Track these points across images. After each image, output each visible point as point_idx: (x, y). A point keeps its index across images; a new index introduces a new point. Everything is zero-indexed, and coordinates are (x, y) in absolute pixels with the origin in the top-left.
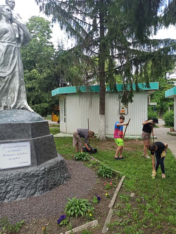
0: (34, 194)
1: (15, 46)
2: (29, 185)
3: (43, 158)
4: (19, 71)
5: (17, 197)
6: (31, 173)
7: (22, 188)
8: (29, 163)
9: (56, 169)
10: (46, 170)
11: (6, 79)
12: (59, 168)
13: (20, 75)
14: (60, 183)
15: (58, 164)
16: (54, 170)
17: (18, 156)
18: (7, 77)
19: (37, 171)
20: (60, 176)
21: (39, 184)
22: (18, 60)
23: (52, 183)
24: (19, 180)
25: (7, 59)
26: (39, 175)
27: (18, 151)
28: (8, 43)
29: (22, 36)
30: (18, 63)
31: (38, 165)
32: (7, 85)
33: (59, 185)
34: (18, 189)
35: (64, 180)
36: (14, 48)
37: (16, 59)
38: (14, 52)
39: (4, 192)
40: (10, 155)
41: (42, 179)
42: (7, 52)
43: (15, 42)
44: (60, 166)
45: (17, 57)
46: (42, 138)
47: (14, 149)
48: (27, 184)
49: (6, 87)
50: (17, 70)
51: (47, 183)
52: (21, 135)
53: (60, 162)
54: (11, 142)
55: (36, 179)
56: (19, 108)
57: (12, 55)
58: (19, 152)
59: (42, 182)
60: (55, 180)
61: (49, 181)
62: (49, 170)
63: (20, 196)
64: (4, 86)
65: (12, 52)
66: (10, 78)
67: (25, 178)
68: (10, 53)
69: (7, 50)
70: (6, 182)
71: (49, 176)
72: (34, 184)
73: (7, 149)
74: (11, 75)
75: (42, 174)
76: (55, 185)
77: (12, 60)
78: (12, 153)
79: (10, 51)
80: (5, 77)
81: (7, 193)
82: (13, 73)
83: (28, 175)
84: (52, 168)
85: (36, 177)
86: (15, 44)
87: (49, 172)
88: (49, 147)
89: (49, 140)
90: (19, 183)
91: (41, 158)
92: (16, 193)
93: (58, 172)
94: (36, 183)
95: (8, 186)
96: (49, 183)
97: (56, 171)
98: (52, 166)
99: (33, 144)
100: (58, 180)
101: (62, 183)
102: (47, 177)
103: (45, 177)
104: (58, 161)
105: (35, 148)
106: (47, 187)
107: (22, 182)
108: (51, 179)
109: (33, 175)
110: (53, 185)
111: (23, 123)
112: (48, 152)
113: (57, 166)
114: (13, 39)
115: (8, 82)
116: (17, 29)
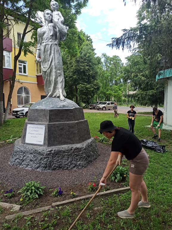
0: (37, 169)
1: (50, 43)
2: (36, 160)
3: (57, 141)
4: (55, 65)
5: (27, 166)
6: (39, 151)
7: (31, 161)
8: (42, 143)
9: (66, 154)
10: (53, 152)
11: (47, 73)
12: (71, 154)
13: (56, 68)
14: (67, 168)
15: (71, 150)
16: (64, 154)
17: (37, 136)
18: (47, 71)
19: (44, 150)
20: (70, 162)
21: (42, 162)
22: (54, 55)
23: (57, 165)
24: (31, 154)
25: (46, 56)
26: (44, 154)
27: (37, 131)
28: (46, 42)
29: (58, 32)
30: (54, 57)
31: (48, 146)
32: (48, 78)
33: (65, 170)
34: (29, 161)
35: (74, 167)
37: (52, 55)
38: (51, 49)
39: (21, 160)
40: (32, 134)
41: (45, 158)
42: (46, 50)
43: (51, 40)
44: (73, 152)
45: (53, 52)
46: (60, 124)
47: (35, 129)
48: (35, 159)
49: (48, 80)
50: (53, 64)
51: (50, 163)
52: (42, 119)
53: (75, 149)
54: (34, 124)
55: (41, 157)
56: (55, 97)
57: (49, 52)
58: (37, 133)
59: (45, 161)
60: (61, 163)
61: (53, 162)
62: (56, 153)
63: (29, 166)
64: (47, 78)
65: (49, 49)
66: (49, 71)
67: (34, 153)
68: (48, 51)
69: (45, 48)
70: (24, 153)
71: (55, 158)
72: (39, 161)
73: (31, 129)
74: (50, 69)
75: (46, 154)
76: (60, 168)
77: (49, 56)
78: (33, 132)
79: (47, 49)
80: (46, 72)
81: (23, 161)
82: (51, 67)
83: (37, 152)
84: (60, 152)
85: (41, 155)
86: (51, 41)
87: (56, 155)
88: (67, 133)
89: (69, 126)
90: (31, 156)
91: (54, 141)
92: (27, 163)
93: (68, 158)
94: (41, 160)
95: (24, 156)
96: (53, 164)
97: (66, 156)
98: (61, 150)
99: (47, 128)
100: (66, 165)
101: (70, 168)
102: (52, 158)
103: (49, 158)
104: (72, 148)
105: (49, 131)
106: (50, 167)
107: (33, 156)
108: (56, 161)
109: (40, 153)
110: (57, 167)
111: (44, 110)
112: (65, 137)
113: (69, 152)
114: (50, 38)
115: (49, 75)
116: (52, 28)
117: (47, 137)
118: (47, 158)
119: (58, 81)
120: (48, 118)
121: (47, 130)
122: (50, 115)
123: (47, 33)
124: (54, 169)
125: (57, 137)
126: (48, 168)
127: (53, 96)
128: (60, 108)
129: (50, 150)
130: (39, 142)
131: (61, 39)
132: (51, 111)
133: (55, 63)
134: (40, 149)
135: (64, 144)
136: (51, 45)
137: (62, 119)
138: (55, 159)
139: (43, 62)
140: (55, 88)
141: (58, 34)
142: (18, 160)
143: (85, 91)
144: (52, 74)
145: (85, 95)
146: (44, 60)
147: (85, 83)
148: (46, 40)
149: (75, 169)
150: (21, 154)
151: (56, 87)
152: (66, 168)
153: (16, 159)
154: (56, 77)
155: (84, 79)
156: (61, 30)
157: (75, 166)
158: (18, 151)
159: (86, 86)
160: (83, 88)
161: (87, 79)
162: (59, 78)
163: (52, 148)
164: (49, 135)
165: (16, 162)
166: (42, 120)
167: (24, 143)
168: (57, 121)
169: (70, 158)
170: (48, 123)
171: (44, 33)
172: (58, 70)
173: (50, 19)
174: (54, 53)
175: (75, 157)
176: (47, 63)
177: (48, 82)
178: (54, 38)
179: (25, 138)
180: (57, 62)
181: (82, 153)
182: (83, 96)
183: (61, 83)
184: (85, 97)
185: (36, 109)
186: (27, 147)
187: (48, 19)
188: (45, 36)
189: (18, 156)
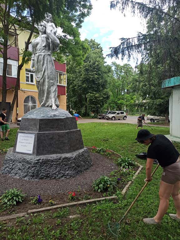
0: (25, 177)
1: (43, 54)
2: (24, 169)
3: (46, 151)
5: (15, 175)
6: (27, 160)
7: (20, 169)
8: (31, 152)
9: (55, 163)
10: (41, 161)
11: (40, 83)
12: (59, 164)
13: (48, 78)
14: (55, 177)
15: (60, 159)
16: (52, 163)
17: (27, 145)
18: (40, 81)
19: (32, 159)
20: (58, 171)
21: (30, 171)
22: (47, 65)
23: (44, 174)
24: (20, 162)
25: (39, 66)
26: (32, 163)
28: (39, 53)
29: (51, 43)
30: (47, 67)
31: (37, 155)
32: (42, 87)
33: (53, 179)
35: (62, 177)
36: (43, 56)
37: (45, 65)
38: (44, 60)
39: (11, 168)
40: (22, 143)
42: (39, 60)
43: (44, 51)
44: (62, 161)
45: (45, 62)
47: (26, 138)
48: (23, 168)
50: (46, 74)
51: (38, 173)
53: (64, 159)
54: (24, 133)
55: (29, 166)
56: (48, 106)
57: (42, 62)
58: (27, 141)
60: (49, 172)
61: (40, 171)
62: (44, 162)
63: (17, 175)
64: (40, 88)
65: (42, 59)
66: (42, 81)
67: (23, 162)
68: (41, 61)
70: (13, 161)
72: (27, 169)
73: (22, 138)
74: (43, 79)
76: (47, 177)
77: (42, 66)
78: (23, 141)
81: (12, 170)
82: (44, 77)
84: (48, 161)
86: (44, 52)
87: (44, 164)
88: (57, 142)
89: (59, 136)
90: (20, 165)
91: (43, 150)
92: (15, 172)
93: (57, 167)
94: (28, 169)
95: (14, 165)
96: (40, 173)
97: (55, 165)
98: (50, 159)
99: (36, 137)
100: (54, 174)
101: (58, 178)
102: (40, 167)
103: (36, 166)
104: (61, 157)
105: (38, 140)
106: (37, 176)
107: (21, 165)
108: (44, 170)
109: (28, 162)
110: (45, 176)
111: (35, 119)
112: (55, 146)
113: (58, 161)
114: (42, 49)
115: (42, 85)
116: (45, 39)
117: (36, 146)
118: (34, 167)
119: (50, 91)
120: (38, 127)
121: (36, 139)
122: (40, 124)
123: (40, 44)
124: (41, 178)
125: (46, 147)
126: (35, 177)
127: (46, 106)
128: (50, 117)
129: (38, 159)
130: (29, 150)
131: (54, 49)
132: (41, 120)
133: (47, 74)
134: (28, 158)
135: (54, 154)
136: (44, 55)
137: (52, 128)
138: (43, 168)
139: (37, 72)
140: (48, 98)
141: (51, 45)
142: (7, 169)
143: (94, 100)
144: (45, 83)
145: (94, 104)
146: (37, 70)
147: (94, 92)
148: (39, 51)
149: (63, 178)
150: (11, 162)
151: (49, 96)
152: (53, 177)
153: (5, 168)
154: (49, 86)
155: (94, 87)
156: (54, 41)
157: (64, 175)
158: (8, 160)
159: (95, 95)
160: (92, 97)
161: (96, 88)
162: (52, 88)
163: (40, 157)
164: (38, 144)
165: (6, 170)
166: (32, 129)
167: (15, 152)
168: (47, 131)
169: (59, 168)
170: (38, 132)
171: (37, 44)
172: (51, 80)
173: (44, 31)
174: (47, 63)
175: (64, 166)
176: (40, 73)
177: (41, 92)
178: (47, 48)
179: (16, 147)
180: (50, 72)
181: (71, 162)
182: (92, 105)
183: (53, 92)
184: (94, 106)
185: (28, 119)
186: (17, 156)
187: (42, 30)
188: (38, 47)
189: (7, 164)
